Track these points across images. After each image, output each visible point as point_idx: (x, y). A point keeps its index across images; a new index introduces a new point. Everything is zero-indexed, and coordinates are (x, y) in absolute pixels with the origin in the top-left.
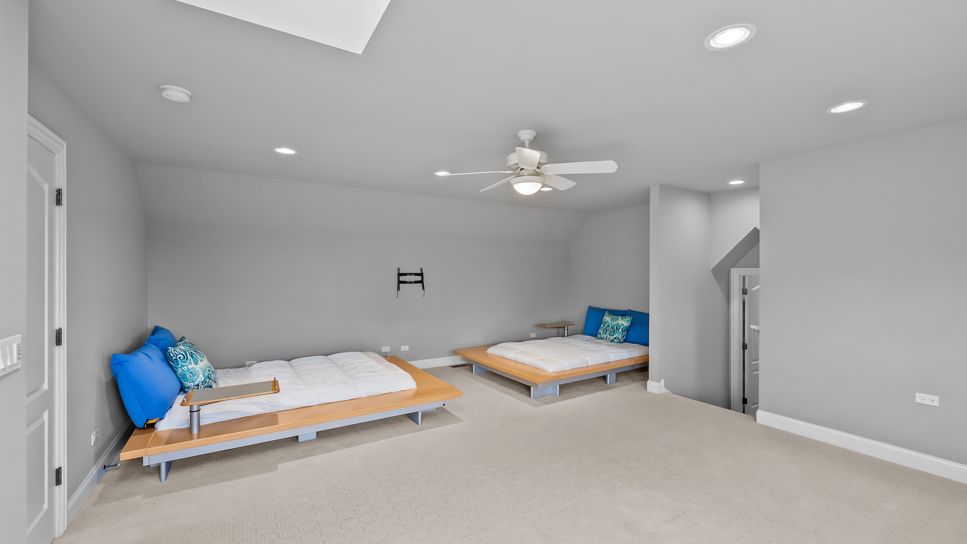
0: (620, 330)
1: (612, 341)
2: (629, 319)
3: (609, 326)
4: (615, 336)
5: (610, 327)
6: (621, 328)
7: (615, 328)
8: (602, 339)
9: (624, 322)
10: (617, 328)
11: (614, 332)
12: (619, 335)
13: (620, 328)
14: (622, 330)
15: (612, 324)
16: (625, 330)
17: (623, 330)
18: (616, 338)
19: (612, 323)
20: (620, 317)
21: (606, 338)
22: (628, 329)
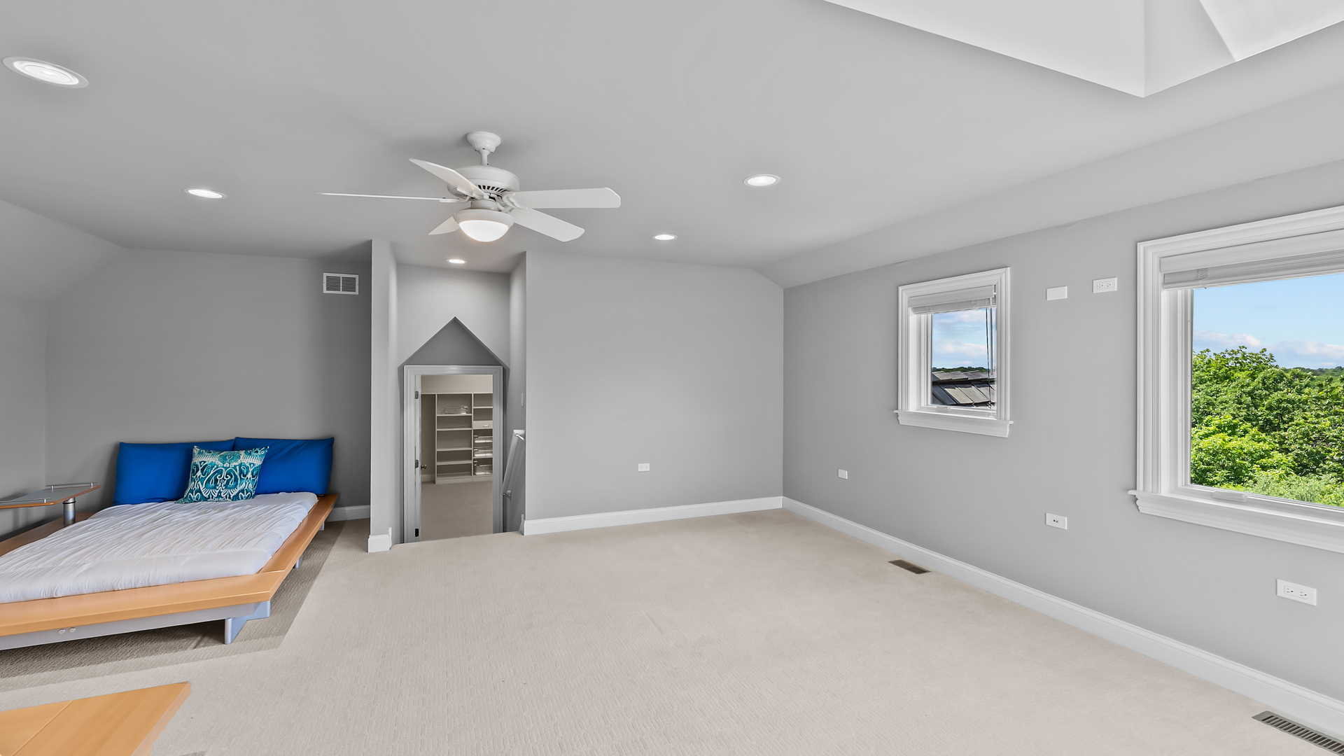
0: (249, 475)
1: (236, 498)
2: (262, 452)
3: (220, 472)
4: (239, 488)
5: (224, 473)
6: (251, 470)
7: (237, 473)
8: (206, 499)
9: (254, 460)
10: (241, 472)
11: (236, 480)
12: (248, 484)
13: (248, 472)
14: (252, 474)
15: (226, 468)
16: (257, 474)
17: (255, 473)
18: (242, 491)
19: (227, 465)
20: (242, 453)
21: (219, 496)
22: (262, 471)
